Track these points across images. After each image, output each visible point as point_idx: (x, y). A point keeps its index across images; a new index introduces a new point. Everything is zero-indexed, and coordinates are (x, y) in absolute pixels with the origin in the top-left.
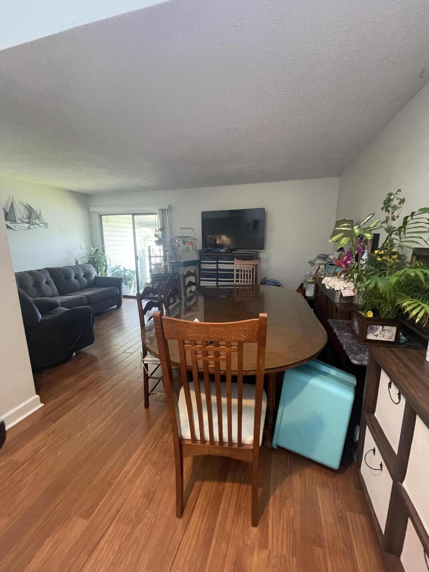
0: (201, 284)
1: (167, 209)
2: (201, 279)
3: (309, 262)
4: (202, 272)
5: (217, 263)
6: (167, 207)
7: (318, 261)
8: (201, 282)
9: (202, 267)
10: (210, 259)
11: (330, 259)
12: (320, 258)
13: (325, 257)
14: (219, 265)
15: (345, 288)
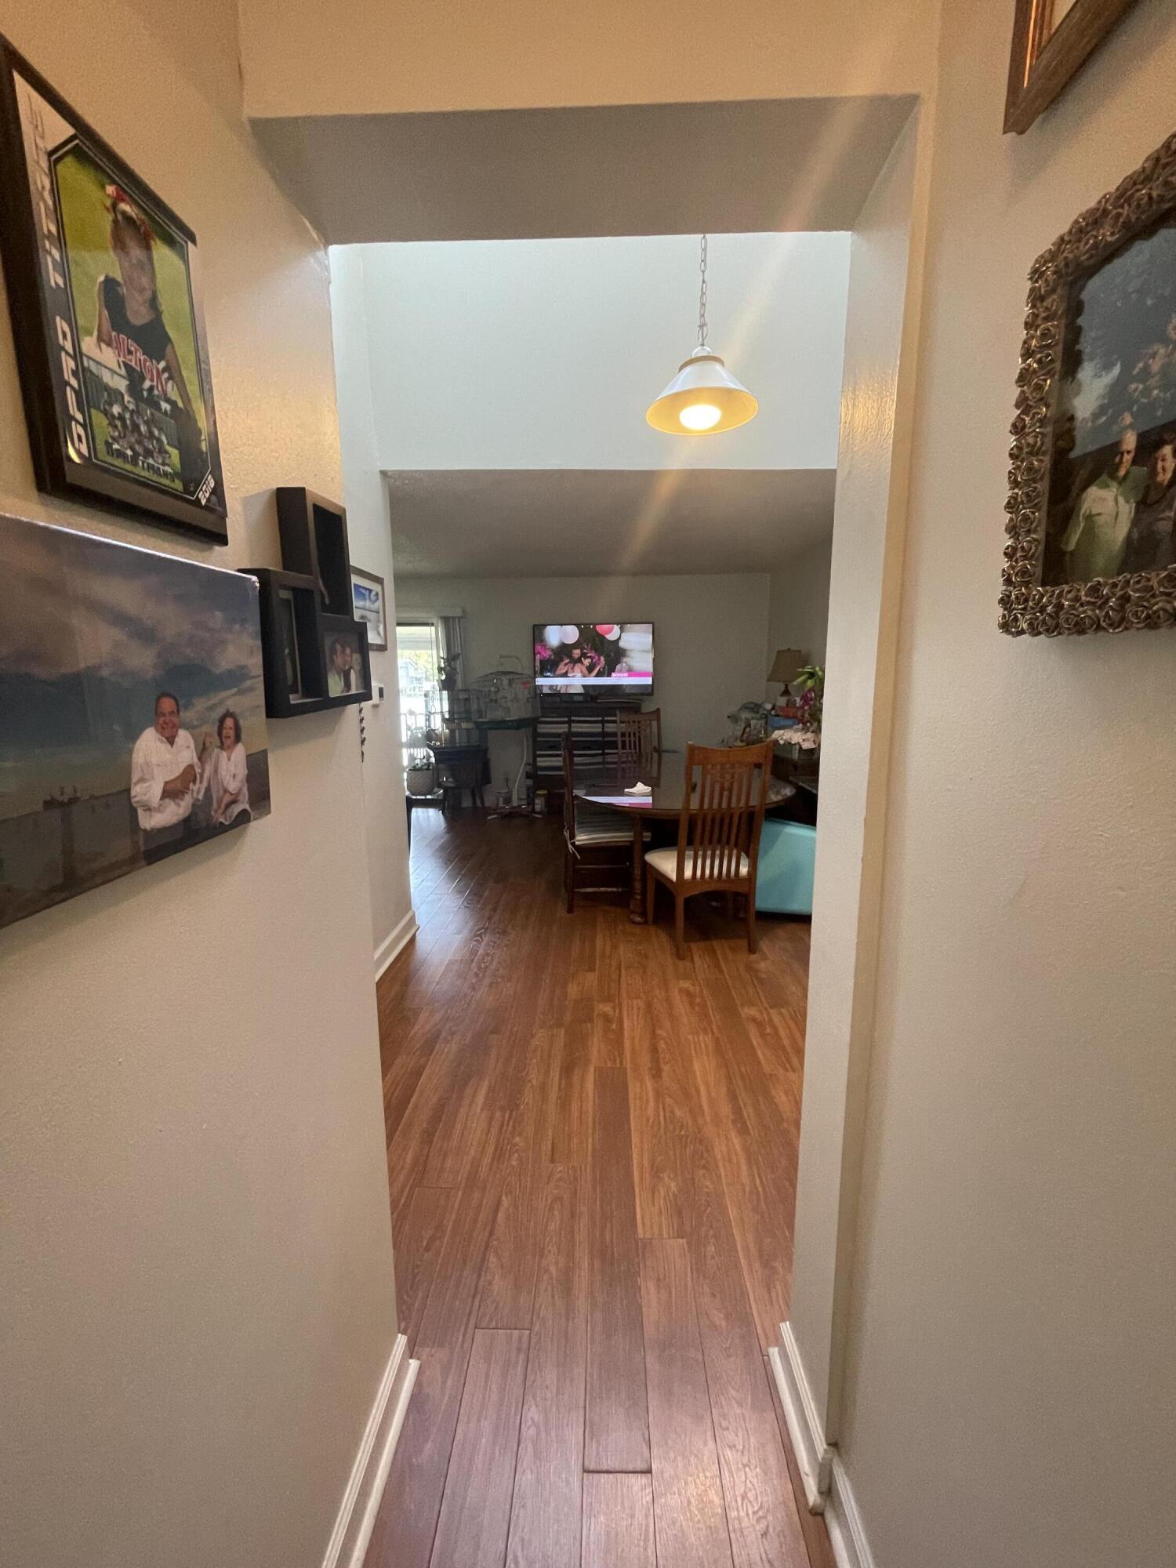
0: (539, 764)
1: (459, 618)
2: (538, 753)
3: (729, 717)
4: (539, 739)
5: (570, 722)
6: (460, 614)
7: (745, 715)
8: (538, 759)
9: (539, 731)
10: (555, 715)
11: (765, 709)
12: (746, 708)
13: (754, 708)
14: (573, 725)
15: (804, 740)
